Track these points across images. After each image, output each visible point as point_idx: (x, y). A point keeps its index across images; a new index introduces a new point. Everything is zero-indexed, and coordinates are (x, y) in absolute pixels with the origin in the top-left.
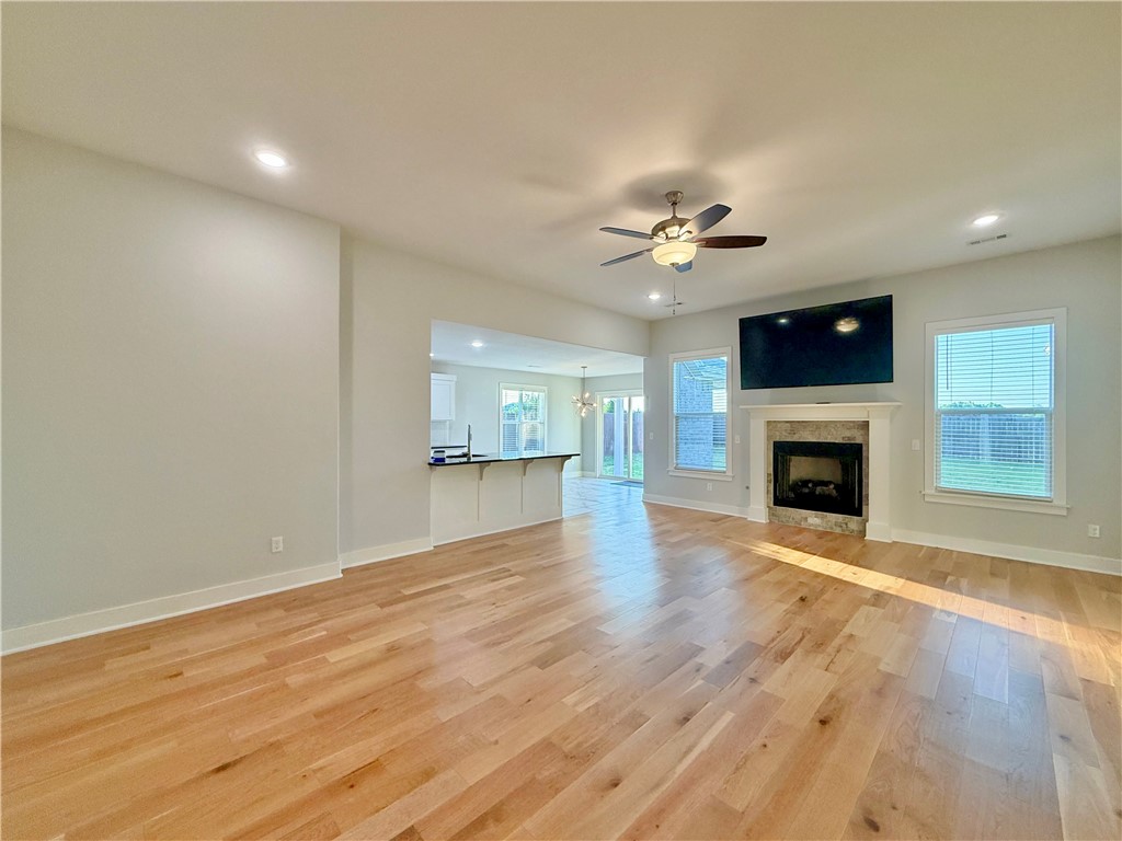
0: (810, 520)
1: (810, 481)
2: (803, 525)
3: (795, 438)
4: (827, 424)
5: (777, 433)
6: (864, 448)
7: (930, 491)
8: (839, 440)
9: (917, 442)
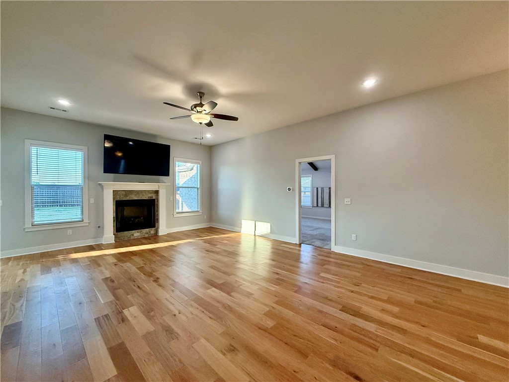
0: (135, 235)
1: (132, 217)
2: (132, 238)
3: (128, 198)
4: (142, 191)
5: (118, 197)
6: (156, 201)
7: (175, 213)
8: (147, 198)
9: (172, 198)
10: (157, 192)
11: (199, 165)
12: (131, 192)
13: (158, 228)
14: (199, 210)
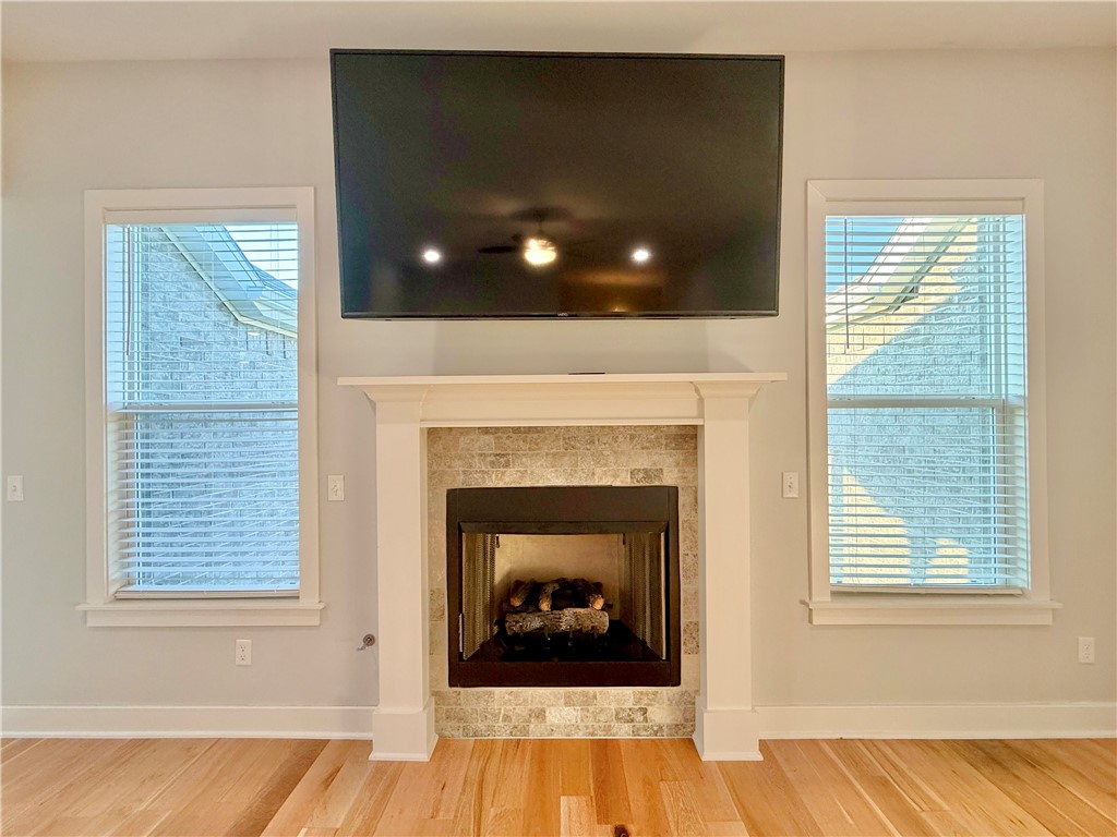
0: (554, 717)
2: (536, 733)
4: (592, 435)
5: (458, 466)
6: (683, 499)
7: (821, 598)
8: (623, 480)
9: (794, 478)
10: (688, 438)
11: (1015, 224)
12: (530, 436)
13: (700, 689)
14: (1022, 580)
